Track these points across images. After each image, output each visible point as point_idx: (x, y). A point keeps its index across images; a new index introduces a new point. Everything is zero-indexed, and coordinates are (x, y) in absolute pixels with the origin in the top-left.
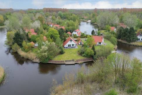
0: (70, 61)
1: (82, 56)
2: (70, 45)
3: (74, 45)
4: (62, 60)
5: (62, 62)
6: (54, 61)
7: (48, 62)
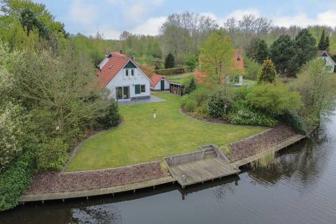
0: (193, 158)
1: (228, 122)
2: (126, 89)
3: (143, 87)
4: (135, 160)
5: (141, 171)
6: (83, 178)
7: (30, 197)
